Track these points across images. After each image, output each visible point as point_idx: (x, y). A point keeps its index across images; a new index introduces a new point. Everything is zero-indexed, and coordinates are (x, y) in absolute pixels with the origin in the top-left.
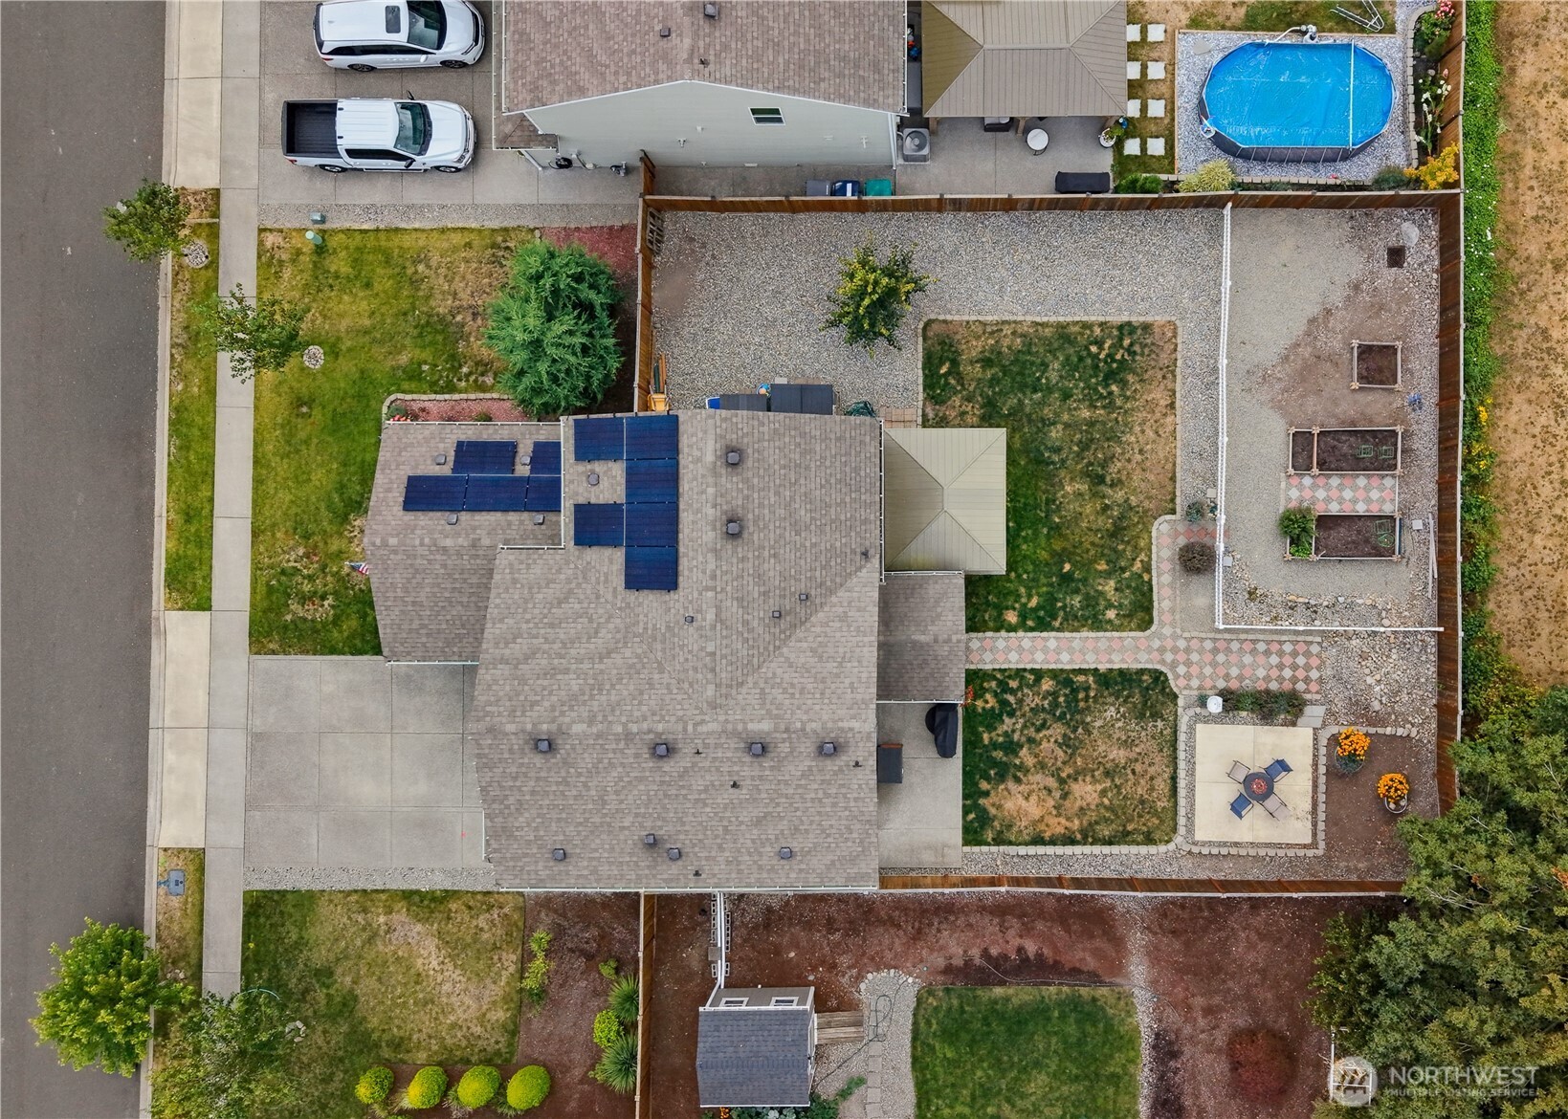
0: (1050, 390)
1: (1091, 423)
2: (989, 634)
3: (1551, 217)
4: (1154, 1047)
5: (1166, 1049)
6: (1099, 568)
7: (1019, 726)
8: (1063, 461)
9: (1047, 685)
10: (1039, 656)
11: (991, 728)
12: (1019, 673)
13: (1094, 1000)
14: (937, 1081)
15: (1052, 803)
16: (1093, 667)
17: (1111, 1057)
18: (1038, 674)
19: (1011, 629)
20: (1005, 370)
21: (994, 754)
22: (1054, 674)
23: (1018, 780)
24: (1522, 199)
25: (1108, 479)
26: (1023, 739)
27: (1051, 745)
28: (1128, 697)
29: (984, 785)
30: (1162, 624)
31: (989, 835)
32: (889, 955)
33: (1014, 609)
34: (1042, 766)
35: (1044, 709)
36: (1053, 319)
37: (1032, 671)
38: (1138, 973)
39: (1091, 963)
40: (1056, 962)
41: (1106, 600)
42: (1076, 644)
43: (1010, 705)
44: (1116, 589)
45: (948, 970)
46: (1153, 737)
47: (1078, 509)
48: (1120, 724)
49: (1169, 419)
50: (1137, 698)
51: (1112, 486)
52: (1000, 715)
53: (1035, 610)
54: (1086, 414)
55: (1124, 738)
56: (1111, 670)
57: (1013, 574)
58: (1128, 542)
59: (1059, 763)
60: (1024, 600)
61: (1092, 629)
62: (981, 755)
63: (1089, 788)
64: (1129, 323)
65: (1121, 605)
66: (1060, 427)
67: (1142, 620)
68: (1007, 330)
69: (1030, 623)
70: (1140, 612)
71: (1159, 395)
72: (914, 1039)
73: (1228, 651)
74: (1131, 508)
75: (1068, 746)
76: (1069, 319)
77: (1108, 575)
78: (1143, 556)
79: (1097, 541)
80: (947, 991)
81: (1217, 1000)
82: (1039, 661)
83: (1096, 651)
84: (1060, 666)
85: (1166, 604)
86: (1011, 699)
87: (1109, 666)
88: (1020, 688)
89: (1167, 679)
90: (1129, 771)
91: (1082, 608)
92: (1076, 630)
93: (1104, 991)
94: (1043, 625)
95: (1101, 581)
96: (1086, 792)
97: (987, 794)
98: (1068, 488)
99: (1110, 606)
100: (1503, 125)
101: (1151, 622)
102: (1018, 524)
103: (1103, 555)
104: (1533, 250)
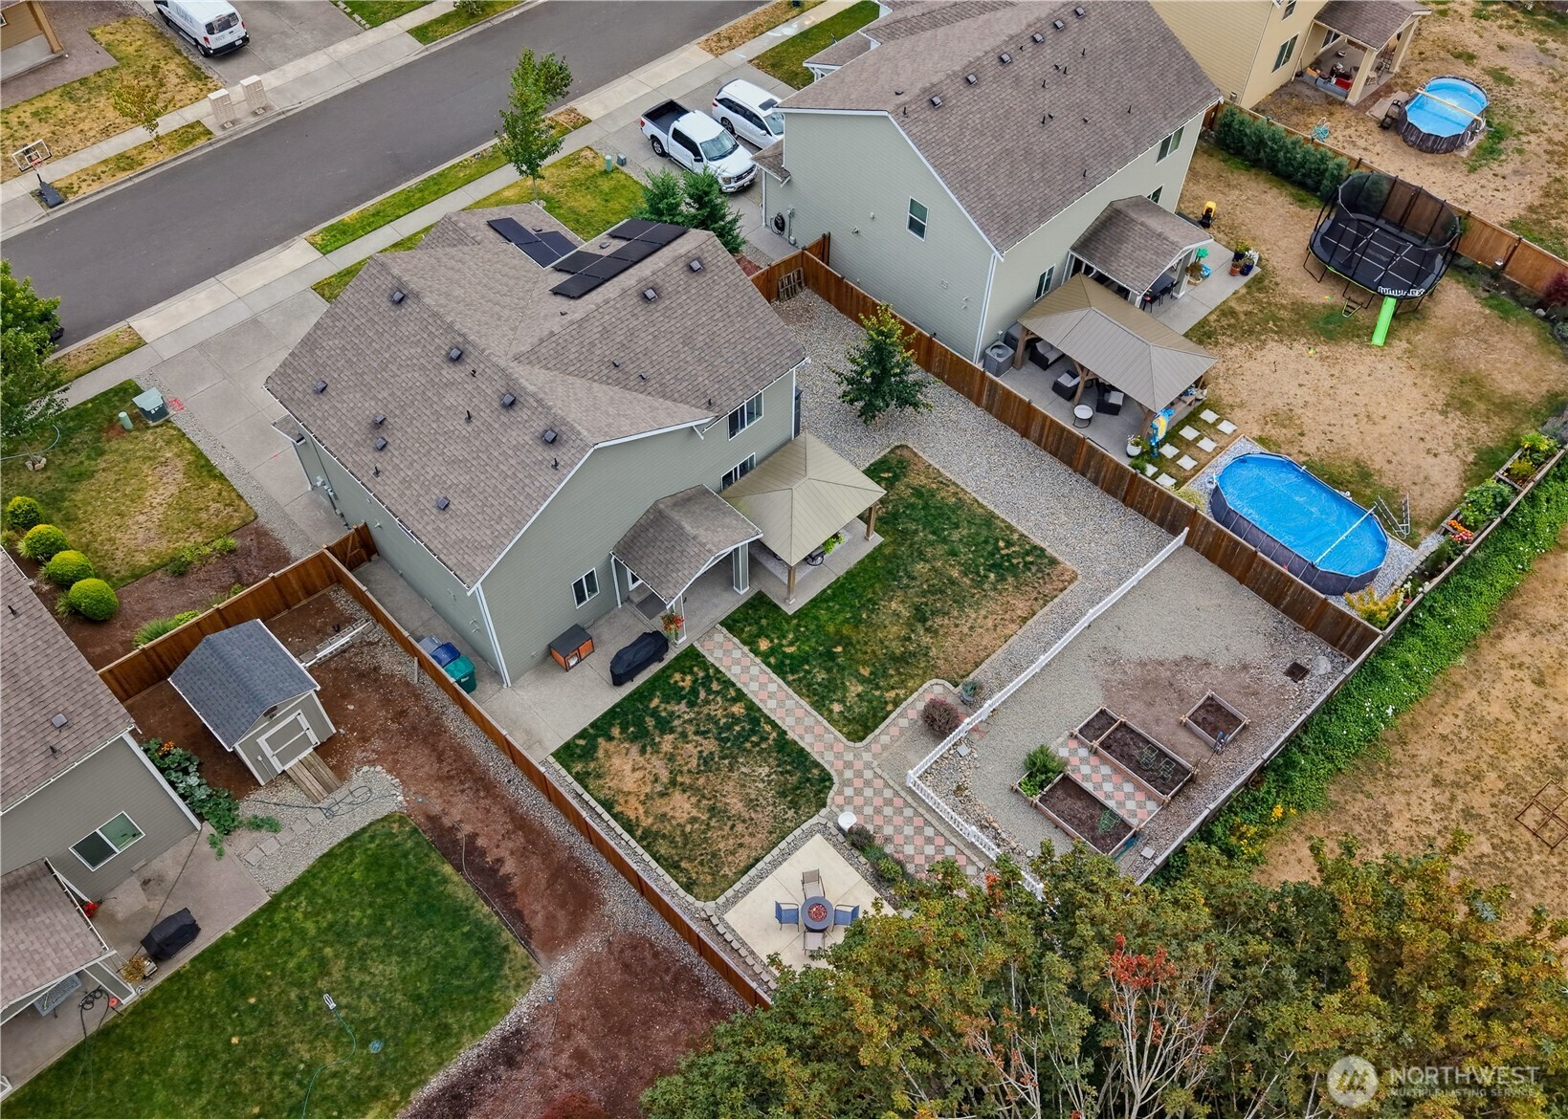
0: (945, 541)
1: (952, 582)
2: (736, 640)
3: (1459, 746)
4: (505, 1039)
5: (511, 1052)
6: (862, 671)
7: (686, 717)
8: (907, 586)
9: (737, 709)
10: (754, 686)
11: (666, 700)
12: (728, 684)
13: (506, 948)
14: (324, 884)
15: (648, 790)
16: (784, 728)
17: (464, 1010)
18: (740, 696)
19: (756, 652)
20: (926, 507)
21: (647, 719)
22: (751, 707)
23: (643, 751)
24: (1441, 716)
25: (929, 623)
26: (680, 729)
27: (695, 751)
28: (788, 772)
29: (616, 732)
30: (867, 748)
31: (578, 767)
32: (409, 771)
33: (772, 641)
34: (671, 758)
35: (716, 723)
36: (991, 507)
37: (739, 691)
38: (561, 968)
39: (537, 922)
40: (513, 894)
41: (844, 696)
42: (789, 704)
43: (697, 697)
44: (858, 695)
45: (433, 820)
46: (775, 817)
47: (887, 622)
48: (761, 786)
49: (1014, 627)
50: (793, 780)
51: (928, 630)
52: (683, 697)
53: (786, 655)
54: (955, 574)
55: (753, 797)
56: (796, 743)
57: (795, 621)
58: (900, 674)
59: (685, 768)
60: (784, 642)
61: (812, 704)
62: (638, 709)
63: (687, 806)
64: (1043, 550)
65: (850, 709)
66: (928, 566)
67: (856, 732)
68: (952, 489)
69: (772, 660)
70: (861, 726)
71: (1021, 607)
72: (349, 839)
73: (899, 811)
74: (926, 655)
75: (706, 763)
76: (1002, 516)
77: (863, 680)
78: (902, 692)
79: (879, 653)
80: (415, 830)
81: (596, 1055)
82: (751, 690)
83: (799, 720)
84: (761, 706)
85: (885, 739)
86: (702, 695)
87: (797, 739)
88: (717, 693)
89: (830, 788)
90: (730, 823)
91: (820, 684)
92: (801, 695)
93: (521, 951)
94: (779, 670)
95: (854, 681)
96: (682, 807)
97: (610, 739)
98: (894, 605)
99: (842, 701)
100: (1462, 660)
101: (861, 739)
102: (834, 595)
103: (873, 665)
104: (1424, 755)
